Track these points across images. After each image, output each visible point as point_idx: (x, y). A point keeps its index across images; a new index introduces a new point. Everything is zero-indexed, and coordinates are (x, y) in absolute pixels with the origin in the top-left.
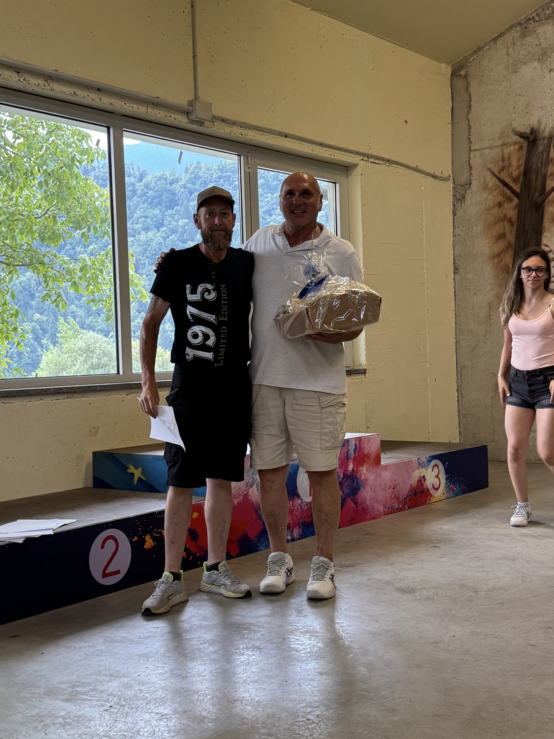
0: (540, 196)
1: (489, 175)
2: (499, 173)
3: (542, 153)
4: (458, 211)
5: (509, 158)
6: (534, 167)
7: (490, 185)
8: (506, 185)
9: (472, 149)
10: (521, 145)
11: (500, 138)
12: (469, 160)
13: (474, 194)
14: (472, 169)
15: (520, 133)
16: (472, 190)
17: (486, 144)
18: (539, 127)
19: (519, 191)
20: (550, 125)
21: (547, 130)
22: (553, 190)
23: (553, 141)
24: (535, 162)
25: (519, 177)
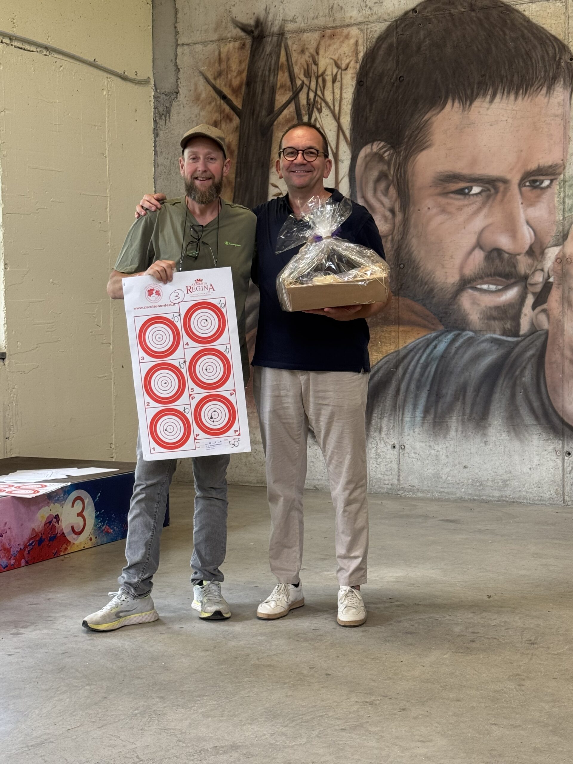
0: (269, 115)
1: (201, 81)
2: (215, 79)
3: (271, 54)
4: (161, 130)
5: (228, 59)
6: (260, 74)
7: (203, 96)
8: (224, 97)
9: (179, 42)
10: (242, 42)
11: (216, 30)
12: (176, 59)
13: (182, 108)
14: (179, 71)
15: (242, 24)
16: (179, 101)
17: (197, 37)
18: (267, 17)
19: (240, 106)
20: (281, 15)
21: (277, 22)
22: (284, 109)
23: (284, 39)
24: (262, 68)
25: (240, 87)
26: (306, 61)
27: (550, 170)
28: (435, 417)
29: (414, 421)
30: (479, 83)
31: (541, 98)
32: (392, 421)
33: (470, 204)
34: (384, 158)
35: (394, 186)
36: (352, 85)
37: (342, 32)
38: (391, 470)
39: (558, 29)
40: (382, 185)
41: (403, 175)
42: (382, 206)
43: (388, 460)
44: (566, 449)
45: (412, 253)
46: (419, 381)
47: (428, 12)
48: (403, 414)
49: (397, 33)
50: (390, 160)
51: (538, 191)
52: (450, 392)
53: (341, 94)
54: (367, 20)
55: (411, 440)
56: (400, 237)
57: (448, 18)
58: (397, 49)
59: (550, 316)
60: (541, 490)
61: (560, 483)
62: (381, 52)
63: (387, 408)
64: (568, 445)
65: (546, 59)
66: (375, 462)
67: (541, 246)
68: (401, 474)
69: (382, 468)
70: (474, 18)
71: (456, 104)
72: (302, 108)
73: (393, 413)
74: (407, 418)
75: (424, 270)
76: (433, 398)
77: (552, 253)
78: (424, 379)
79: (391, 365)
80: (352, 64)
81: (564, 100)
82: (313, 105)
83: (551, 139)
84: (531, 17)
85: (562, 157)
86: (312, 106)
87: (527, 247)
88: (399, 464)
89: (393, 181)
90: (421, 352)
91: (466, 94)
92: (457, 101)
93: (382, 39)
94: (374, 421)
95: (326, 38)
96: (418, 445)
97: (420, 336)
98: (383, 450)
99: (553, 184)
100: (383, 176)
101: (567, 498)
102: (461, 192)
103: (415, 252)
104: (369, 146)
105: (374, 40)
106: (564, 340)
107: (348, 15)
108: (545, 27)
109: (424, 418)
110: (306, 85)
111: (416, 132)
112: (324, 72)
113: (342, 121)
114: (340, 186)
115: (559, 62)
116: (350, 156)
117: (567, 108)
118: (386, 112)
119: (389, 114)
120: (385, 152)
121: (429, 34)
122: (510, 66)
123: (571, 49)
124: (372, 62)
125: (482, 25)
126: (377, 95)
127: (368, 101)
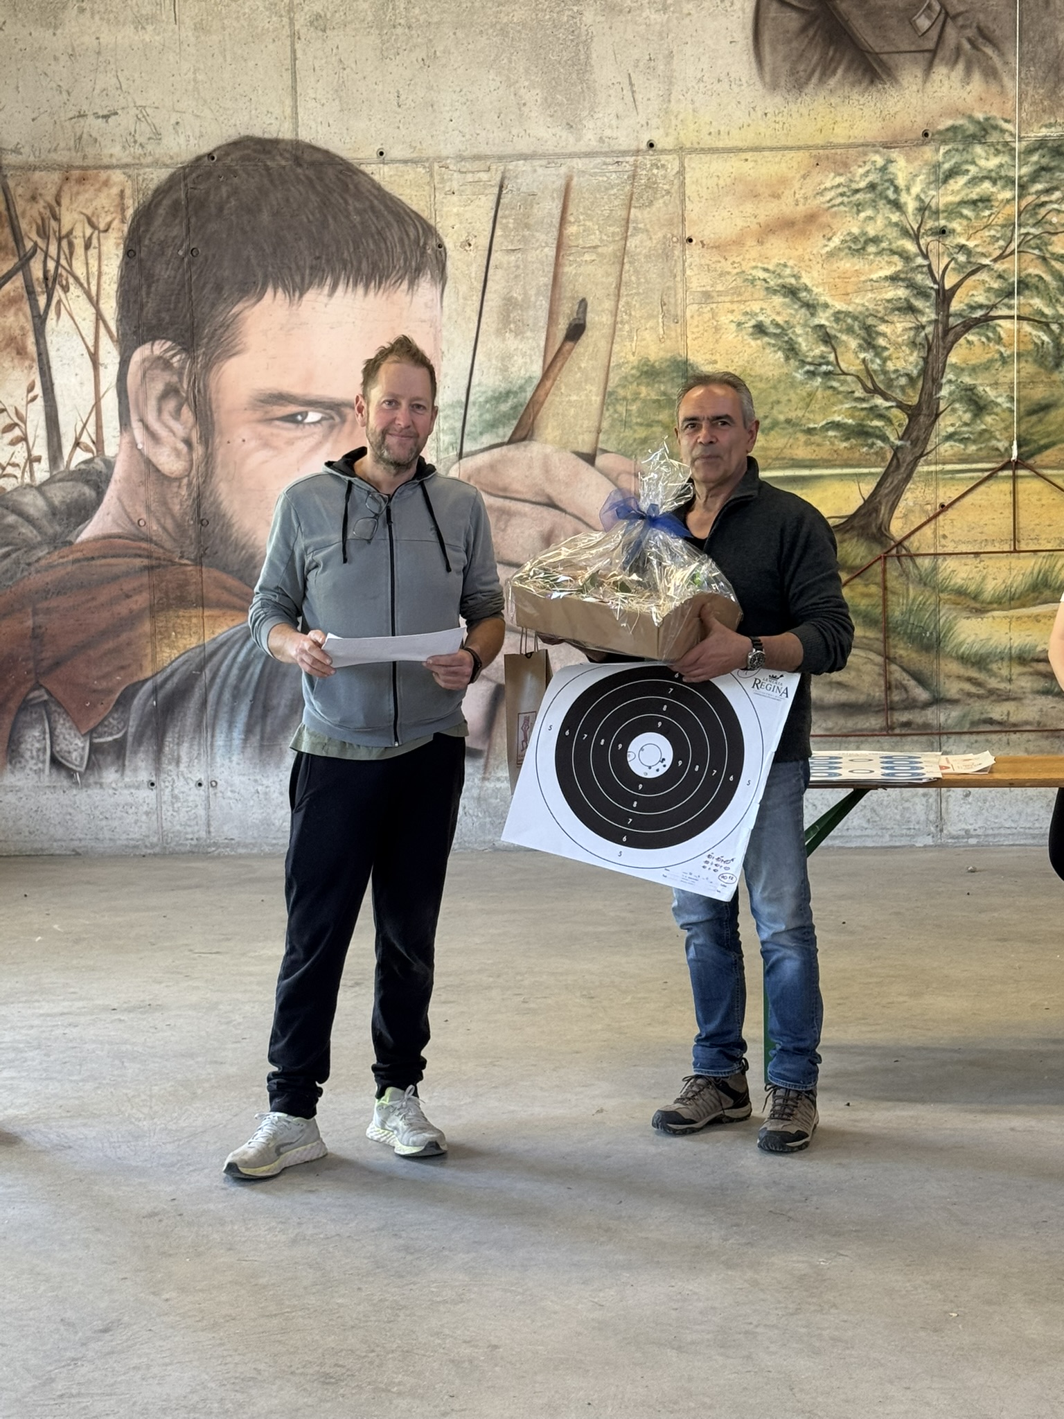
22: (6, 282)
26: (40, 214)
28: (262, 738)
29: (231, 746)
30: (312, 268)
31: (401, 295)
32: (196, 747)
33: (305, 437)
34: (172, 364)
35: (189, 405)
36: (117, 255)
37: (97, 175)
38: (196, 818)
39: (421, 203)
40: (171, 405)
41: (202, 391)
42: (171, 434)
43: (190, 804)
45: (221, 503)
46: (236, 688)
47: (232, 160)
48: (213, 736)
49: (186, 185)
50: (183, 368)
52: (283, 702)
53: (100, 266)
54: (137, 161)
55: (226, 773)
56: (201, 480)
57: (264, 172)
58: (187, 208)
62: (161, 211)
63: (187, 728)
65: (406, 242)
66: (171, 808)
68: (212, 823)
69: (183, 816)
70: (302, 177)
71: (280, 294)
72: (36, 284)
73: (197, 736)
74: (220, 741)
75: (239, 528)
76: (258, 712)
78: (243, 685)
79: (193, 666)
80: (116, 224)
81: (433, 300)
82: (55, 280)
84: (382, 184)
86: (51, 281)
88: (208, 808)
89: (187, 399)
90: (237, 646)
91: (293, 280)
92: (280, 290)
93: (162, 191)
94: (167, 749)
95: (73, 183)
96: (237, 780)
97: (235, 623)
98: (182, 790)
100: (170, 391)
102: (291, 418)
103: (224, 503)
104: (148, 346)
105: (150, 192)
107: (106, 152)
109: (246, 740)
110: (42, 249)
111: (222, 330)
112: (70, 232)
113: (102, 306)
114: (103, 402)
115: (425, 248)
116: (118, 360)
117: (437, 311)
118: (173, 298)
119: (177, 302)
120: (174, 356)
121: (235, 192)
122: (356, 248)
123: (440, 232)
124: (149, 224)
125: (314, 187)
126: (157, 271)
127: (143, 281)
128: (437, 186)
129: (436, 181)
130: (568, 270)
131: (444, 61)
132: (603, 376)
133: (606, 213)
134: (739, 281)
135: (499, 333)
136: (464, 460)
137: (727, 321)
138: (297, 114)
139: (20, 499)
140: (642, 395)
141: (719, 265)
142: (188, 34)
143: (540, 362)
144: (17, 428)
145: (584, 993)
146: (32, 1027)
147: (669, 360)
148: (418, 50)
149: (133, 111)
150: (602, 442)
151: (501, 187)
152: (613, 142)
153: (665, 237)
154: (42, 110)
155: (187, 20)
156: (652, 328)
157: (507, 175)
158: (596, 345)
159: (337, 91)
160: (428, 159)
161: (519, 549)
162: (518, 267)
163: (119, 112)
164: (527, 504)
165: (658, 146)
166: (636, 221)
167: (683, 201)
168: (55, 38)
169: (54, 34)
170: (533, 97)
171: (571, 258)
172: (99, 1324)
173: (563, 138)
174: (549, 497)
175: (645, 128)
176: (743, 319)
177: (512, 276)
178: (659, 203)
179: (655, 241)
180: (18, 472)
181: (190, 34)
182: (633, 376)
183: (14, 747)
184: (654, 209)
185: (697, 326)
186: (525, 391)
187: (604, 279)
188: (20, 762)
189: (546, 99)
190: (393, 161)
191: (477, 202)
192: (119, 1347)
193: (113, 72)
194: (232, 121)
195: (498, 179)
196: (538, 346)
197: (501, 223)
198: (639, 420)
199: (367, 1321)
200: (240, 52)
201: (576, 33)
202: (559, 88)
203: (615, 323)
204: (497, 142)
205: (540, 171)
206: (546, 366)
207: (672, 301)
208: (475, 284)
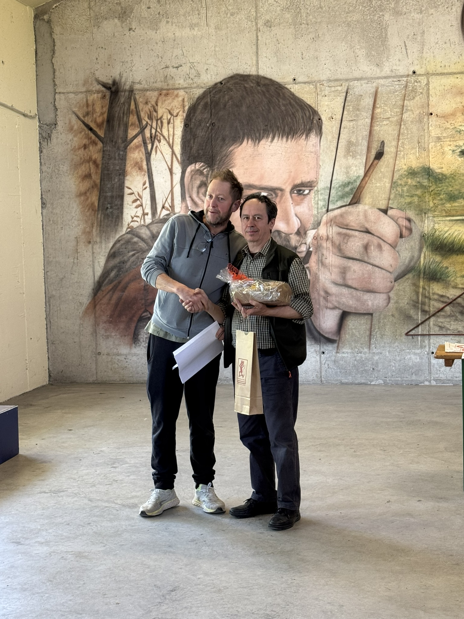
0: (123, 142)
1: (74, 119)
2: (84, 117)
3: (124, 103)
4: (44, 148)
5: (93, 105)
6: (117, 115)
7: (76, 127)
8: (91, 129)
9: (57, 91)
10: (104, 94)
11: (84, 85)
12: (55, 102)
13: (60, 135)
14: (57, 110)
15: (103, 82)
16: (58, 130)
17: (71, 89)
18: (121, 80)
19: (103, 136)
20: (131, 79)
21: (128, 83)
22: (134, 139)
23: (133, 94)
24: (118, 112)
25: (103, 123)
26: (149, 109)
27: (309, 184)
30: (263, 130)
31: (302, 140)
34: (203, 173)
37: (173, 93)
39: (312, 101)
40: (202, 190)
42: (202, 203)
44: (322, 350)
47: (230, 84)
49: (210, 96)
50: (208, 174)
51: (302, 196)
53: (174, 131)
54: (190, 86)
57: (244, 89)
58: (211, 106)
59: (311, 271)
60: (307, 375)
61: (319, 371)
62: (200, 107)
64: (323, 347)
65: (305, 118)
67: (304, 229)
70: (260, 91)
71: (250, 141)
72: (147, 139)
77: (311, 234)
80: (181, 113)
81: (316, 143)
82: (155, 137)
83: (309, 166)
84: (295, 93)
85: (316, 177)
86: (153, 138)
87: (296, 230)
91: (256, 136)
92: (250, 140)
93: (200, 99)
95: (163, 96)
99: (311, 192)
100: (203, 184)
101: (323, 379)
104: (193, 165)
105: (195, 99)
106: (319, 286)
107: (177, 82)
108: (305, 99)
110: (149, 124)
111: (225, 158)
112: (162, 117)
113: (175, 148)
114: (174, 189)
115: (313, 120)
116: (181, 171)
117: (318, 148)
118: (204, 144)
119: (206, 146)
120: (204, 169)
121: (231, 98)
122: (283, 121)
123: (320, 113)
124: (194, 113)
125: (265, 95)
126: (198, 133)
127: (192, 136)
128: (318, 93)
129: (318, 91)
130: (376, 128)
131: (322, 38)
132: (391, 175)
133: (394, 103)
134: (454, 132)
135: (345, 156)
136: (329, 213)
137: (448, 150)
138: (258, 63)
139: (139, 231)
140: (409, 183)
141: (445, 125)
142: (212, 30)
143: (363, 169)
144: (138, 201)
145: (382, 448)
146: (143, 457)
147: (421, 167)
148: (311, 34)
149: (189, 65)
150: (391, 204)
151: (347, 93)
152: (397, 72)
153: (420, 113)
154: (150, 65)
155: (212, 25)
156: (414, 153)
157: (350, 87)
158: (388, 161)
159: (276, 53)
160: (315, 82)
161: (353, 252)
162: (354, 128)
163: (183, 65)
164: (357, 232)
165: (417, 73)
166: (407, 106)
167: (428, 97)
168: (156, 35)
169: (156, 33)
170: (361, 53)
171: (378, 123)
172: (170, 588)
173: (375, 70)
174: (367, 229)
175: (411, 65)
176: (455, 148)
177: (351, 132)
178: (417, 98)
179: (415, 115)
180: (138, 220)
181: (213, 31)
182: (405, 175)
183: (136, 337)
184: (415, 101)
185: (434, 152)
186: (357, 182)
187: (392, 132)
188: (138, 343)
189: (367, 53)
190: (300, 83)
191: (336, 100)
192: (178, 599)
193: (181, 48)
194: (231, 68)
195: (346, 89)
196: (362, 162)
197: (346, 108)
198: (407, 194)
199: (285, 592)
200: (234, 38)
201: (381, 24)
202: (373, 49)
203: (397, 151)
204: (345, 73)
205: (364, 85)
206: (366, 171)
207: (423, 141)
208: (335, 135)
